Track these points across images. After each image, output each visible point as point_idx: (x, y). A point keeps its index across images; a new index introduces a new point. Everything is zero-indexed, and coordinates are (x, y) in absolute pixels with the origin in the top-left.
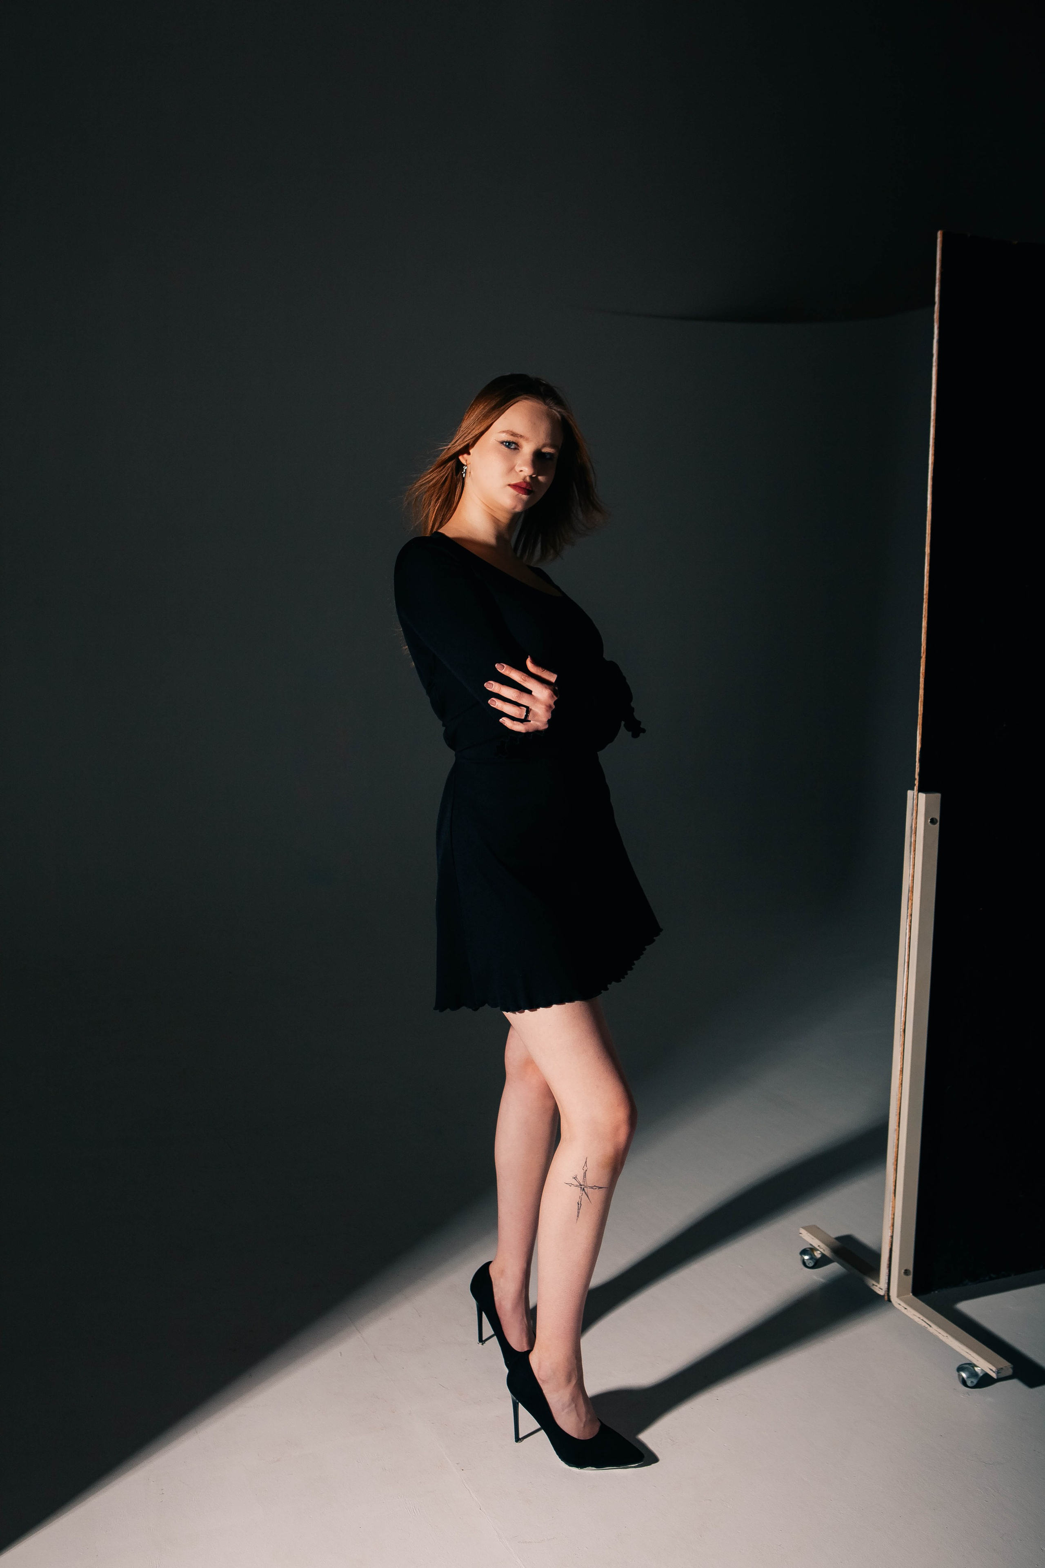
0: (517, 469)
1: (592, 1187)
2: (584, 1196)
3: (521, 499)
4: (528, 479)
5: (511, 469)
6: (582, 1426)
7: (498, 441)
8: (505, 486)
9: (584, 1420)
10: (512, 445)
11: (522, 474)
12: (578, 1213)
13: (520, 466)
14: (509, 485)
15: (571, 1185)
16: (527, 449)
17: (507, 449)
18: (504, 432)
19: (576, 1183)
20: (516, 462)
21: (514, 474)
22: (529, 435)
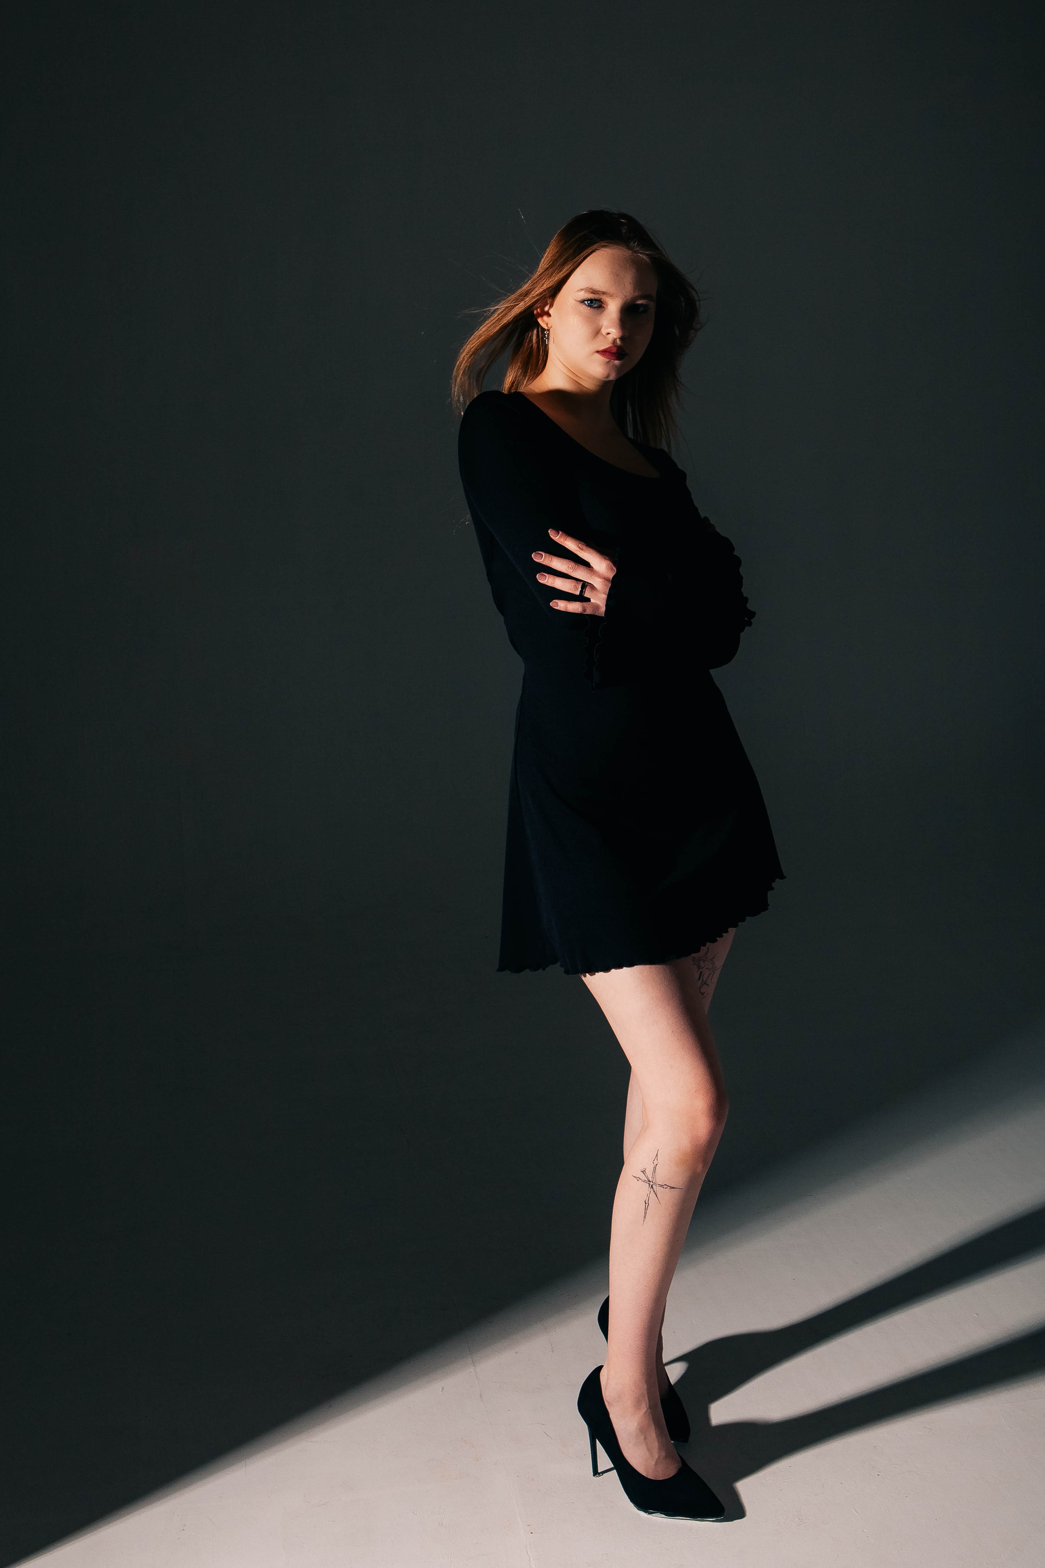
0: (604, 331)
1: (662, 1186)
2: (652, 1195)
3: (614, 365)
4: (618, 341)
5: (597, 332)
6: (653, 1463)
7: (579, 301)
8: (593, 354)
10: (595, 303)
11: (611, 337)
12: (646, 1213)
13: (607, 328)
14: (598, 352)
15: (638, 1179)
16: (613, 307)
17: (589, 308)
18: (582, 290)
19: (644, 1178)
20: (601, 323)
21: (600, 337)
22: (612, 290)
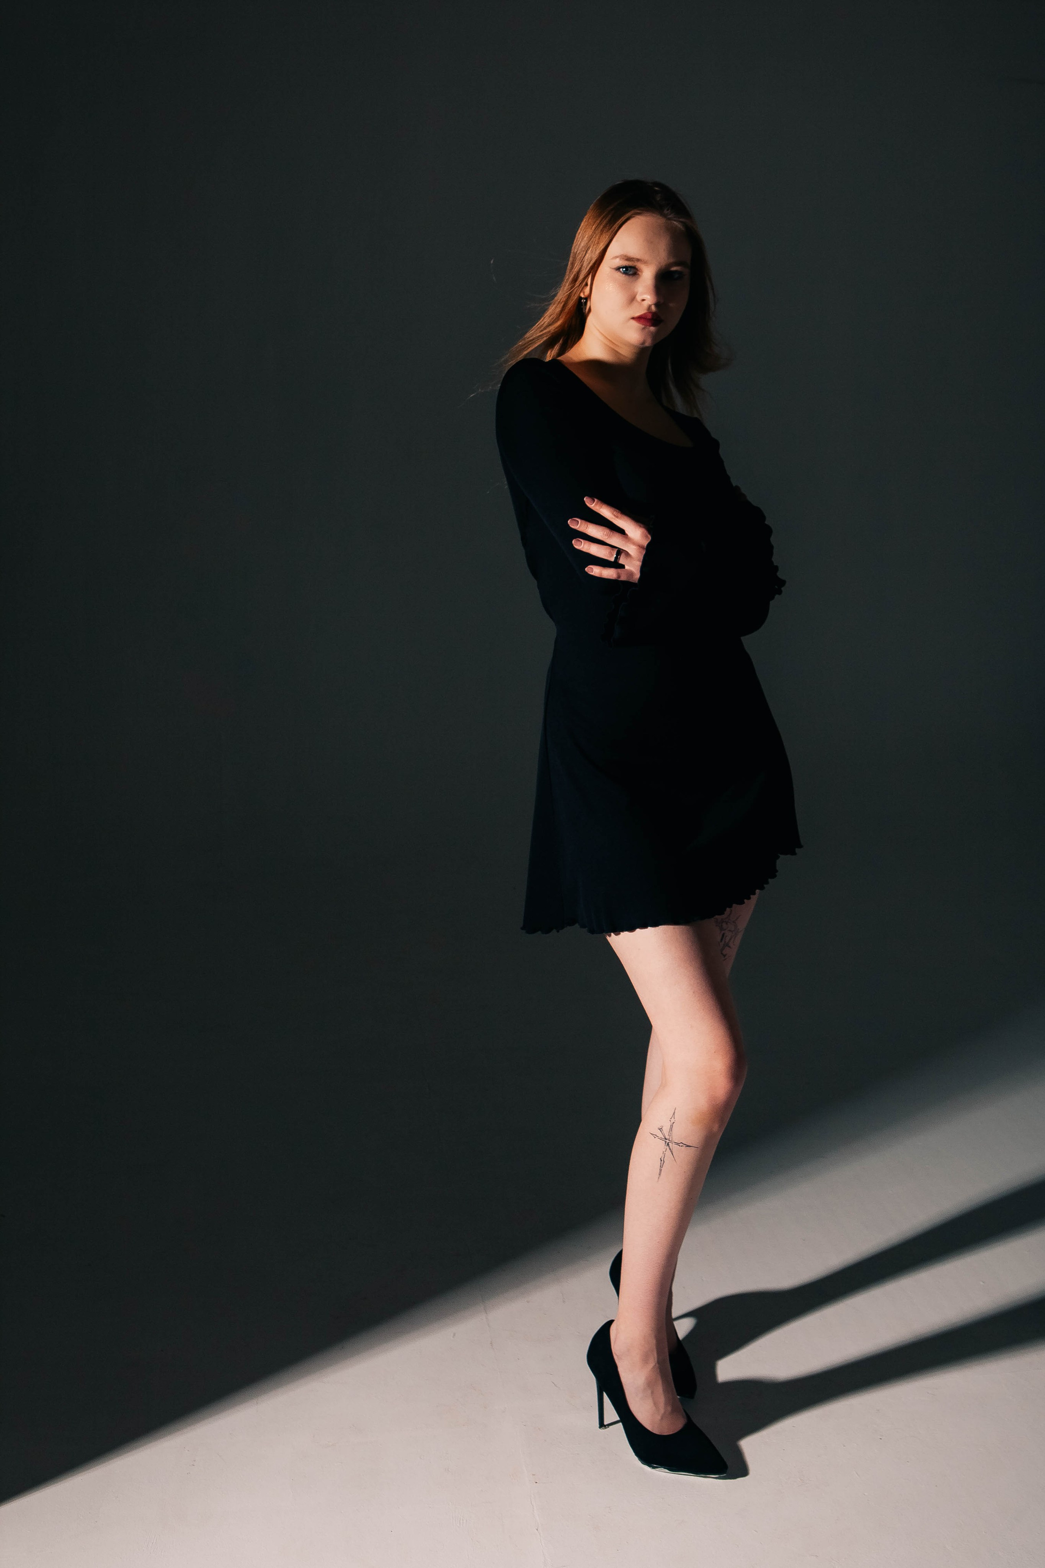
0: (639, 298)
1: (677, 1144)
2: (668, 1153)
3: (650, 331)
4: (653, 308)
5: (632, 299)
6: (659, 1418)
7: (613, 269)
8: (629, 320)
9: (662, 1411)
10: (630, 270)
11: (646, 304)
12: (661, 1170)
13: (642, 294)
14: (633, 318)
15: (655, 1136)
16: (648, 274)
17: (624, 275)
18: (617, 257)
19: (661, 1135)
20: (636, 290)
21: (635, 304)
22: (646, 257)
